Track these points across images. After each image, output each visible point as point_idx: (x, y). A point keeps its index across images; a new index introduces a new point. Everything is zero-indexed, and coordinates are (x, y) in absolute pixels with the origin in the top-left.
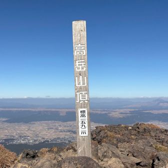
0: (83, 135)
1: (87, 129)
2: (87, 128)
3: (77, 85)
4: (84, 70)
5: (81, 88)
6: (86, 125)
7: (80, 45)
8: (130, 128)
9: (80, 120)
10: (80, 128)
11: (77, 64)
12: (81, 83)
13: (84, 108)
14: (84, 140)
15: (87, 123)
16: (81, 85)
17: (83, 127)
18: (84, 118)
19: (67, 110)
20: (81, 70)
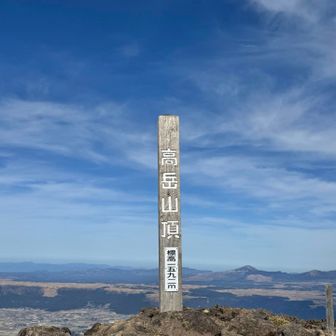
0: (170, 290)
1: (177, 281)
2: (177, 279)
3: (163, 211)
4: (175, 188)
5: (169, 214)
6: (176, 274)
7: (169, 150)
8: (206, 311)
9: (166, 266)
10: (166, 279)
11: (165, 178)
12: (170, 208)
13: (173, 246)
14: (172, 297)
15: (177, 271)
16: (170, 210)
17: (171, 277)
18: (173, 262)
19: (61, 285)
20: (169, 187)
